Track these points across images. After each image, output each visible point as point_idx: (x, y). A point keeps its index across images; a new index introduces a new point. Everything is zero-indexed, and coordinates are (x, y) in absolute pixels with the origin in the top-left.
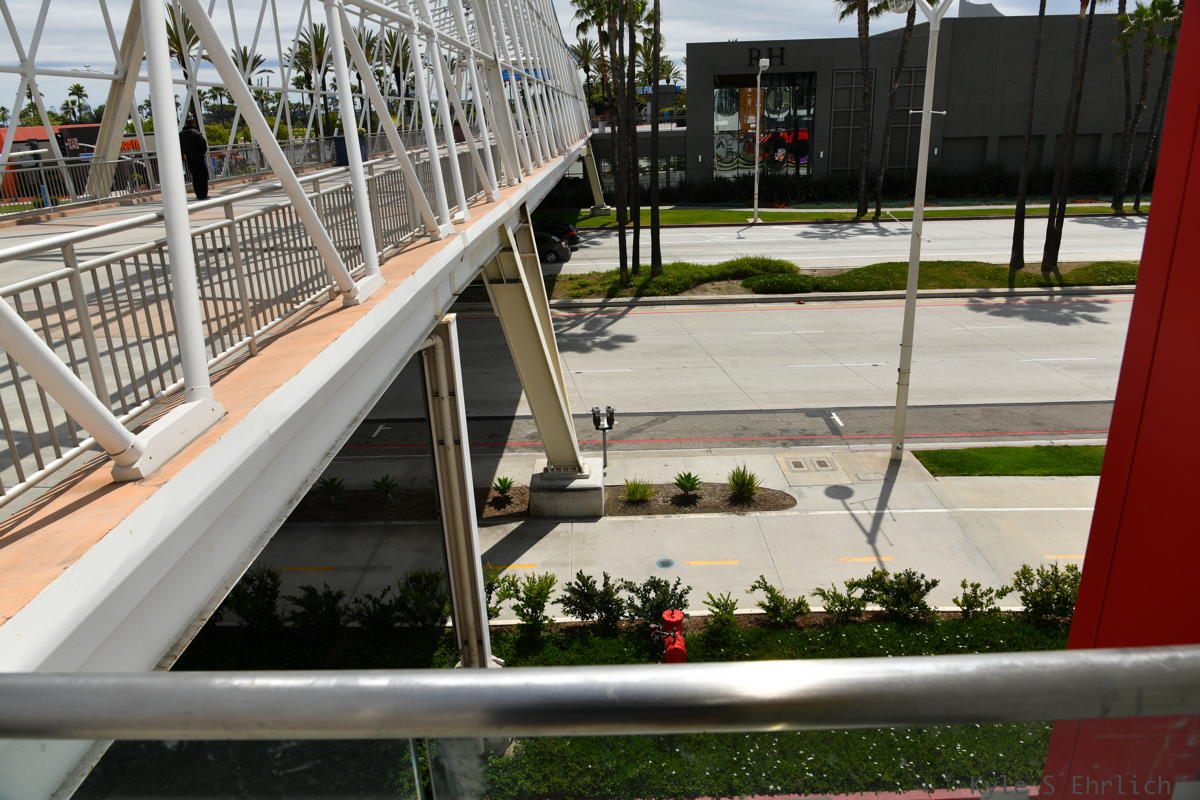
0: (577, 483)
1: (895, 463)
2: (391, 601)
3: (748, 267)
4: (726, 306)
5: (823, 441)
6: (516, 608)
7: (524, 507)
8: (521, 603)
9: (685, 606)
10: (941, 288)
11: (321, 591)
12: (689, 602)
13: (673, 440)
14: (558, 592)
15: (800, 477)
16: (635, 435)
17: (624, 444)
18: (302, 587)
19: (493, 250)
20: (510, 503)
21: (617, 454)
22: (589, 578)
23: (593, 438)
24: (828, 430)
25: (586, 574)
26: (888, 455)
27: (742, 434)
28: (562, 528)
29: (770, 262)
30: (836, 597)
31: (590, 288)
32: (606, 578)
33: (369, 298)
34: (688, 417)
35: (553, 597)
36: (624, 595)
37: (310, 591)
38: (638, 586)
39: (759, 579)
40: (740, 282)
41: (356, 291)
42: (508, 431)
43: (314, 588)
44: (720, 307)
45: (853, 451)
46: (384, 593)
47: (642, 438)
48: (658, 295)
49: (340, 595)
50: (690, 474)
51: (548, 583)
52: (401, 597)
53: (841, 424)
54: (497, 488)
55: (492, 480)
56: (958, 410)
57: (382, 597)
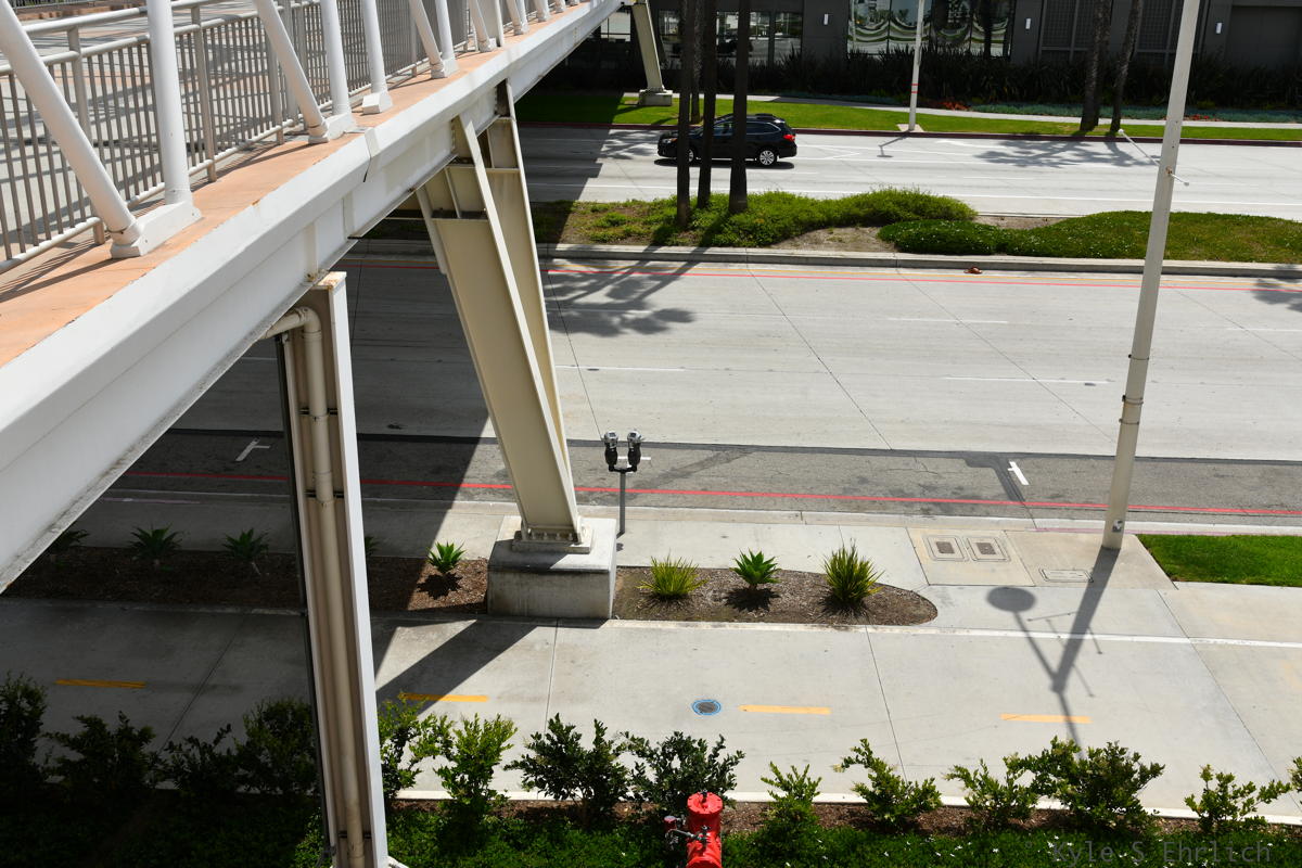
0: (569, 561)
1: (1109, 554)
2: (229, 751)
3: (891, 207)
4: (849, 270)
5: (990, 509)
6: (442, 772)
7: (478, 596)
8: (454, 764)
9: (730, 786)
10: (1210, 259)
11: (112, 725)
12: (737, 780)
13: (741, 493)
14: (517, 749)
15: (949, 570)
16: (676, 481)
17: (656, 496)
18: (81, 719)
19: (436, 161)
20: (455, 587)
21: (646, 512)
22: (569, 729)
23: (607, 483)
24: (1002, 491)
25: (565, 722)
26: (1098, 540)
27: (855, 490)
28: (540, 635)
29: (928, 199)
30: (987, 785)
31: (624, 227)
32: (600, 730)
33: (163, 245)
34: (769, 456)
35: (507, 757)
36: (628, 761)
37: (94, 724)
38: (653, 746)
39: (859, 745)
40: (876, 231)
41: (136, 233)
42: (466, 463)
43: (100, 721)
44: (839, 270)
45: (1039, 530)
46: (220, 736)
47: (689, 488)
48: (738, 245)
49: (145, 735)
50: (760, 556)
51: (500, 732)
52: (248, 743)
53: (1024, 481)
54: (435, 562)
55: (430, 547)
56: (1223, 469)
57: (216, 742)
